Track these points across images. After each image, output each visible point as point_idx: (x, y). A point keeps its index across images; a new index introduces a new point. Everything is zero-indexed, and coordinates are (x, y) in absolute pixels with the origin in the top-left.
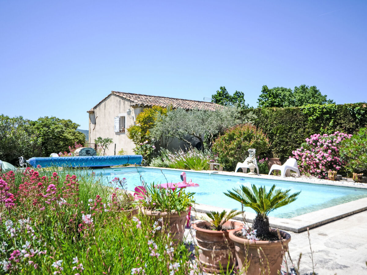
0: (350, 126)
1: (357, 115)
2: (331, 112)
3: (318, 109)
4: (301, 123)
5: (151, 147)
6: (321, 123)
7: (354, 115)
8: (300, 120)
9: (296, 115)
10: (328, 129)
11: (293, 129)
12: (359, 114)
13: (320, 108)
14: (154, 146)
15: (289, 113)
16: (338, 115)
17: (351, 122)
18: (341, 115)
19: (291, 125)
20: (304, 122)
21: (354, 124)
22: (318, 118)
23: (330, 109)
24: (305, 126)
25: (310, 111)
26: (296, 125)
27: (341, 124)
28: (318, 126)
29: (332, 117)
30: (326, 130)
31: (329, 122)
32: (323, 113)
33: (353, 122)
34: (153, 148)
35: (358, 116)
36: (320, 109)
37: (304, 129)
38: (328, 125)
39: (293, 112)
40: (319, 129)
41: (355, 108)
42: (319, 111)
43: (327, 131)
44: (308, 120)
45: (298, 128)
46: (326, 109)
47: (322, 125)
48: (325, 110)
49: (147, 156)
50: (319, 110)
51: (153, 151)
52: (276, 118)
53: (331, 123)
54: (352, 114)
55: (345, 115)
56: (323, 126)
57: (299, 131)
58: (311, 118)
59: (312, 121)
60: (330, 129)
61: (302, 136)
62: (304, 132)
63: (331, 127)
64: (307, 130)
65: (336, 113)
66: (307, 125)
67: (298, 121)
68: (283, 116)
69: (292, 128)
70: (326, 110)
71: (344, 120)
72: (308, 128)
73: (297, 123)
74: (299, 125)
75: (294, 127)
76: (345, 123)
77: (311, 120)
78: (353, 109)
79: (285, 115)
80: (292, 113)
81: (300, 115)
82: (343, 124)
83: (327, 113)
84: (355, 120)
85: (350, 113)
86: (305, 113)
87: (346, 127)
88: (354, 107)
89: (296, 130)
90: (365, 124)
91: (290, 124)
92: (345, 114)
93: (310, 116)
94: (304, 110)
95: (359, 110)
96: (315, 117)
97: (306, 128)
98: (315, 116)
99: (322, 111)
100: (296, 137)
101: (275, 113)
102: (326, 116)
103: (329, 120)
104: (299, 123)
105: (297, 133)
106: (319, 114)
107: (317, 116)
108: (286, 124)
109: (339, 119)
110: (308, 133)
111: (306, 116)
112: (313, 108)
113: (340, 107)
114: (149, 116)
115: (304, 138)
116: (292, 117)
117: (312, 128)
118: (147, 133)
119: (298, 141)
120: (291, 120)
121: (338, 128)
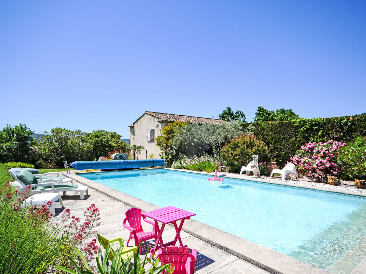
0: (337, 136)
1: (344, 127)
2: (320, 124)
3: (308, 121)
4: (293, 134)
5: (173, 152)
6: (311, 134)
7: (341, 127)
8: (292, 131)
9: (288, 127)
10: (317, 139)
11: (286, 138)
12: (346, 125)
13: (310, 121)
14: (174, 152)
15: (283, 125)
16: (326, 127)
17: (338, 132)
18: (329, 126)
19: (285, 135)
20: (296, 132)
21: (341, 134)
22: (307, 129)
23: (318, 122)
24: (296, 136)
25: (301, 124)
26: (289, 135)
27: (330, 134)
28: (308, 136)
29: (321, 129)
30: (315, 139)
31: (318, 133)
32: (312, 125)
33: (340, 132)
34: (174, 153)
35: (345, 127)
37: (296, 139)
38: (317, 135)
39: (285, 124)
40: (309, 138)
41: (342, 120)
42: (308, 124)
43: (316, 140)
44: (299, 131)
45: (291, 138)
46: (315, 121)
47: (312, 135)
48: (314, 123)
49: (169, 159)
51: (174, 156)
52: (271, 129)
53: (320, 134)
54: (339, 125)
55: (333, 127)
56: (312, 136)
57: (291, 140)
58: (302, 129)
60: (319, 139)
61: (294, 144)
62: (296, 141)
63: (319, 136)
65: (324, 125)
66: (298, 135)
67: (290, 132)
68: (277, 128)
69: (285, 137)
71: (331, 131)
72: (299, 138)
73: (289, 133)
74: (291, 135)
75: (287, 137)
76: (333, 133)
77: (302, 131)
78: (340, 122)
79: (279, 127)
80: (285, 125)
81: (292, 127)
82: (331, 134)
83: (316, 125)
84: (342, 131)
85: (338, 125)
86: (297, 125)
87: (334, 137)
88: (341, 120)
89: (289, 139)
91: (283, 134)
92: (332, 126)
93: (301, 128)
94: (295, 123)
95: (346, 122)
96: (305, 129)
97: (297, 137)
98: (306, 127)
99: (312, 124)
100: (288, 145)
101: (270, 126)
102: (315, 128)
103: (318, 130)
104: (291, 134)
105: (289, 142)
106: (309, 126)
107: (307, 128)
108: (280, 134)
109: (327, 130)
110: (299, 141)
111: (298, 127)
112: (303, 121)
113: (328, 120)
114: (171, 128)
115: (296, 146)
116: (285, 129)
117: (303, 138)
118: (169, 142)
119: (290, 148)
120: (284, 131)
121: (326, 137)
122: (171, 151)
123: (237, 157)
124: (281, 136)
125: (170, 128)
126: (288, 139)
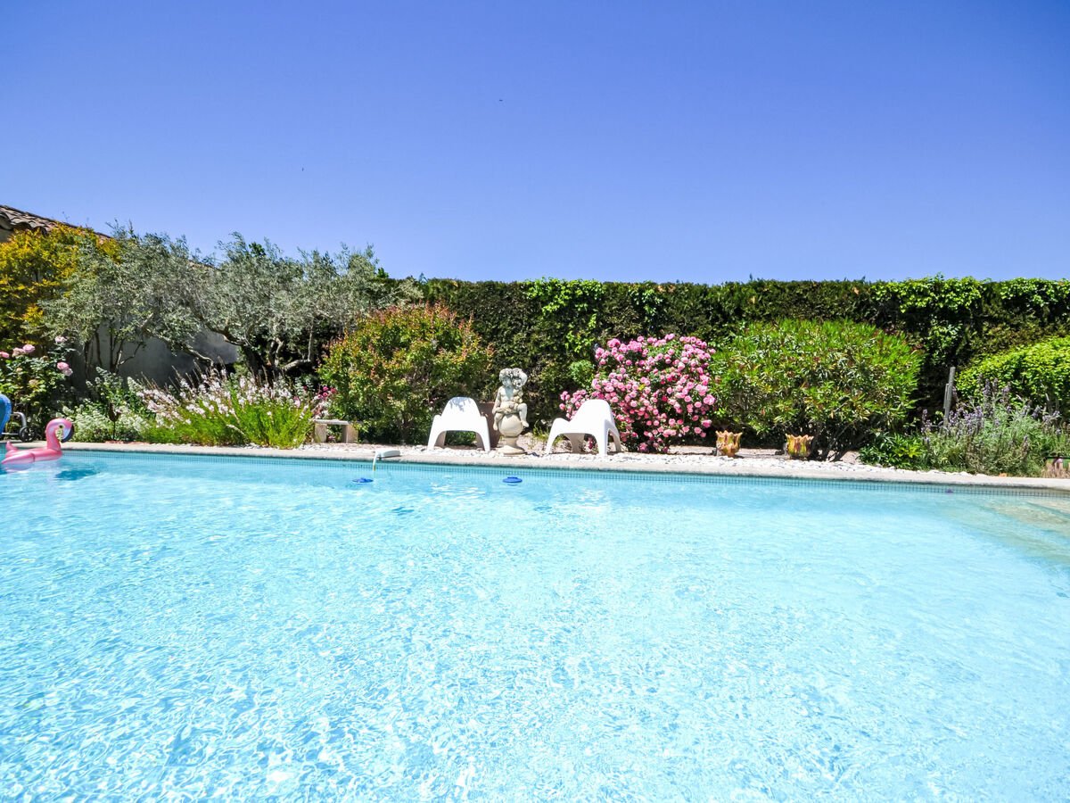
0: (631, 330)
1: (646, 308)
2: (593, 297)
3: (563, 288)
4: (521, 321)
5: (52, 367)
6: (568, 322)
7: (640, 309)
8: (519, 313)
9: (509, 299)
10: (583, 337)
11: (503, 332)
12: (652, 304)
13: (568, 286)
14: (63, 365)
15: (493, 294)
16: (605, 306)
17: (634, 321)
18: (613, 305)
19: (498, 324)
20: (530, 317)
21: (640, 326)
22: (561, 310)
23: (589, 290)
24: (530, 328)
25: (545, 292)
26: (510, 325)
27: (612, 325)
28: (561, 329)
29: (595, 310)
30: (579, 337)
31: (588, 321)
32: (574, 300)
33: (636, 321)
34: (60, 371)
35: (649, 310)
36: (569, 288)
37: (528, 335)
38: (585, 326)
39: (502, 291)
40: (562, 335)
41: (644, 292)
42: (566, 294)
43: (580, 341)
44: (540, 313)
45: (514, 332)
46: (581, 288)
47: (570, 326)
48: (579, 292)
49: (33, 400)
50: (567, 291)
51: (58, 382)
52: (459, 304)
53: (592, 322)
54: (638, 303)
55: (623, 306)
56: (572, 329)
57: (515, 338)
58: (549, 308)
59: (549, 316)
60: (588, 337)
61: (523, 350)
62: (529, 341)
63: (590, 330)
64: (535, 336)
65: (603, 301)
66: (535, 325)
67: (514, 315)
68: (478, 300)
69: (500, 329)
70: (581, 293)
71: (618, 318)
72: (539, 333)
73: (511, 319)
74: (517, 325)
75: (505, 330)
76: (621, 323)
77: (547, 312)
78: (641, 295)
79: (484, 297)
80: (501, 295)
81: (521, 301)
82: (618, 325)
83: (583, 299)
84: (641, 318)
85: (634, 303)
86: (534, 295)
87: (622, 333)
88: (641, 291)
89: (509, 337)
90: (661, 328)
91: (494, 320)
92: (621, 305)
93: (545, 304)
94: (531, 289)
95: (652, 296)
96: (556, 307)
97: (534, 332)
98: (557, 303)
99: (574, 295)
100: (507, 352)
101: (456, 293)
102: (581, 306)
103: (586, 314)
104: (517, 320)
105: (510, 343)
106: (565, 300)
107: (561, 305)
108: (484, 321)
109: (608, 315)
110: (537, 343)
111: (536, 303)
112: (552, 284)
113: (612, 288)
114: (38, 253)
115: (526, 356)
116: (501, 305)
117: (549, 332)
118: (26, 318)
119: (512, 363)
120: (496, 310)
121: (605, 332)
122: (39, 363)
123: (402, 382)
124: (487, 325)
125: (26, 250)
126: (507, 335)
